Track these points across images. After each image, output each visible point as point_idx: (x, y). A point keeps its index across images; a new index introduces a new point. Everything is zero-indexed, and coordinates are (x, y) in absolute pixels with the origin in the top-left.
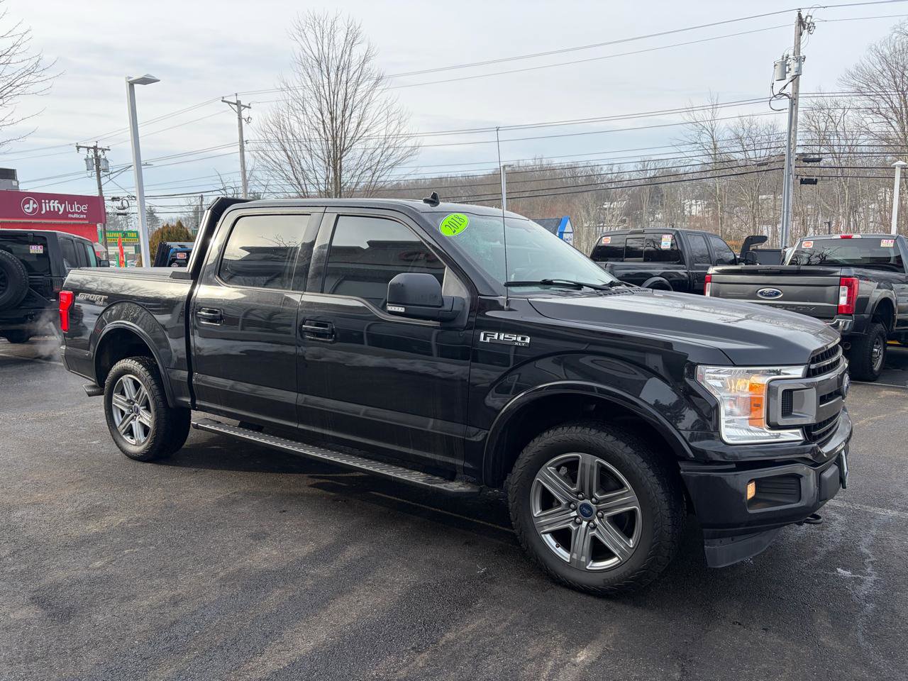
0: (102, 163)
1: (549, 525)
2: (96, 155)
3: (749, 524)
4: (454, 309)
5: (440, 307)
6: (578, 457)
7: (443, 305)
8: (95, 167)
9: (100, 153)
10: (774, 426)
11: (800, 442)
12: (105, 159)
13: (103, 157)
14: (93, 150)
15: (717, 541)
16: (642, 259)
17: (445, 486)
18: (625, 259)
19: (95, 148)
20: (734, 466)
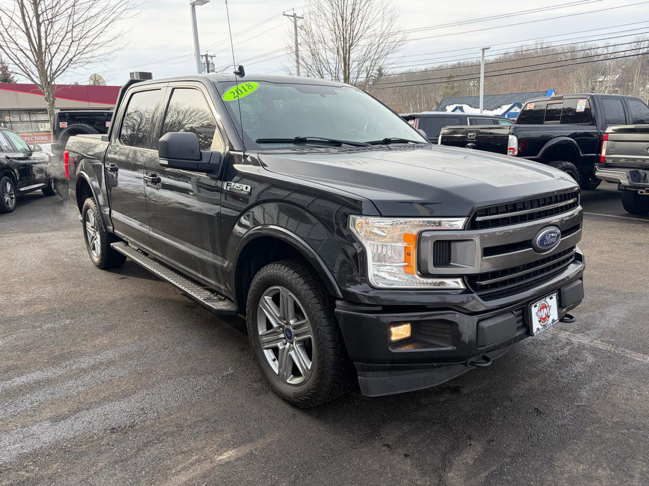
0: (211, 65)
1: (268, 342)
2: (207, 61)
3: (393, 362)
4: (211, 162)
5: (199, 160)
6: (279, 290)
7: (201, 159)
8: (206, 69)
9: (209, 59)
10: (425, 274)
11: (461, 291)
12: (212, 63)
13: (211, 62)
14: (205, 57)
15: (370, 374)
16: (559, 121)
17: (213, 305)
18: (545, 122)
19: (206, 56)
20: (380, 308)
